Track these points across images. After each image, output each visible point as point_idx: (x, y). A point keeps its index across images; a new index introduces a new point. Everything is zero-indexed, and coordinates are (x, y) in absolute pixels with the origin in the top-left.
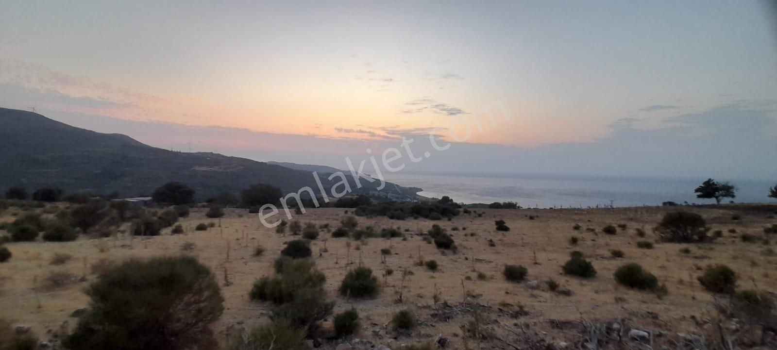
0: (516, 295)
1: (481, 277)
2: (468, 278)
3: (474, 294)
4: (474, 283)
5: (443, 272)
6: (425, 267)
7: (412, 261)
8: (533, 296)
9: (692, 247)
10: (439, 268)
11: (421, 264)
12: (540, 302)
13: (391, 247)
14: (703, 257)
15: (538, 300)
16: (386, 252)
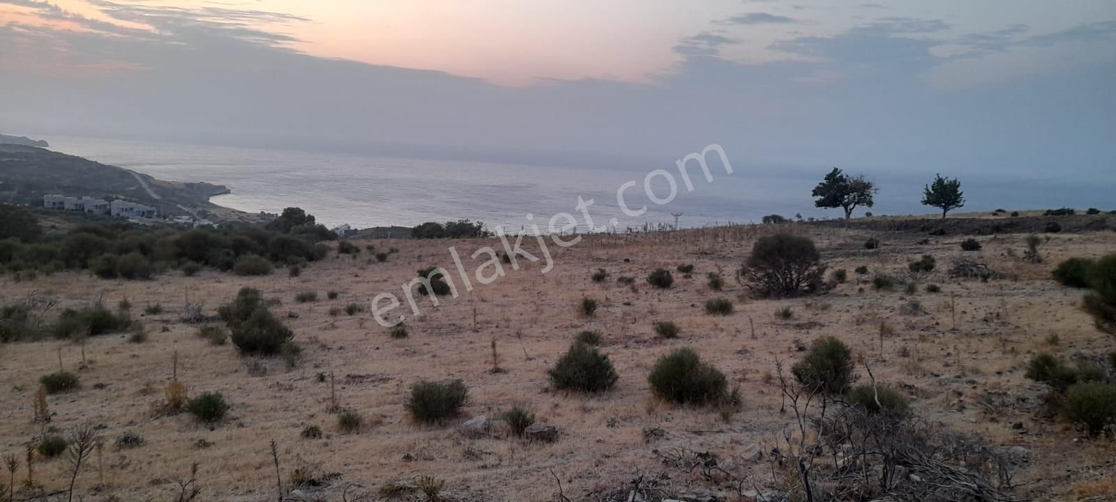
0: (432, 459)
1: (350, 423)
2: (312, 433)
3: (316, 475)
4: (326, 445)
5: (241, 425)
6: (186, 417)
7: (145, 404)
8: (470, 455)
9: (796, 306)
10: (231, 413)
11: (175, 407)
12: (485, 467)
13: (83, 368)
14: (811, 325)
15: (480, 463)
16: (59, 384)
